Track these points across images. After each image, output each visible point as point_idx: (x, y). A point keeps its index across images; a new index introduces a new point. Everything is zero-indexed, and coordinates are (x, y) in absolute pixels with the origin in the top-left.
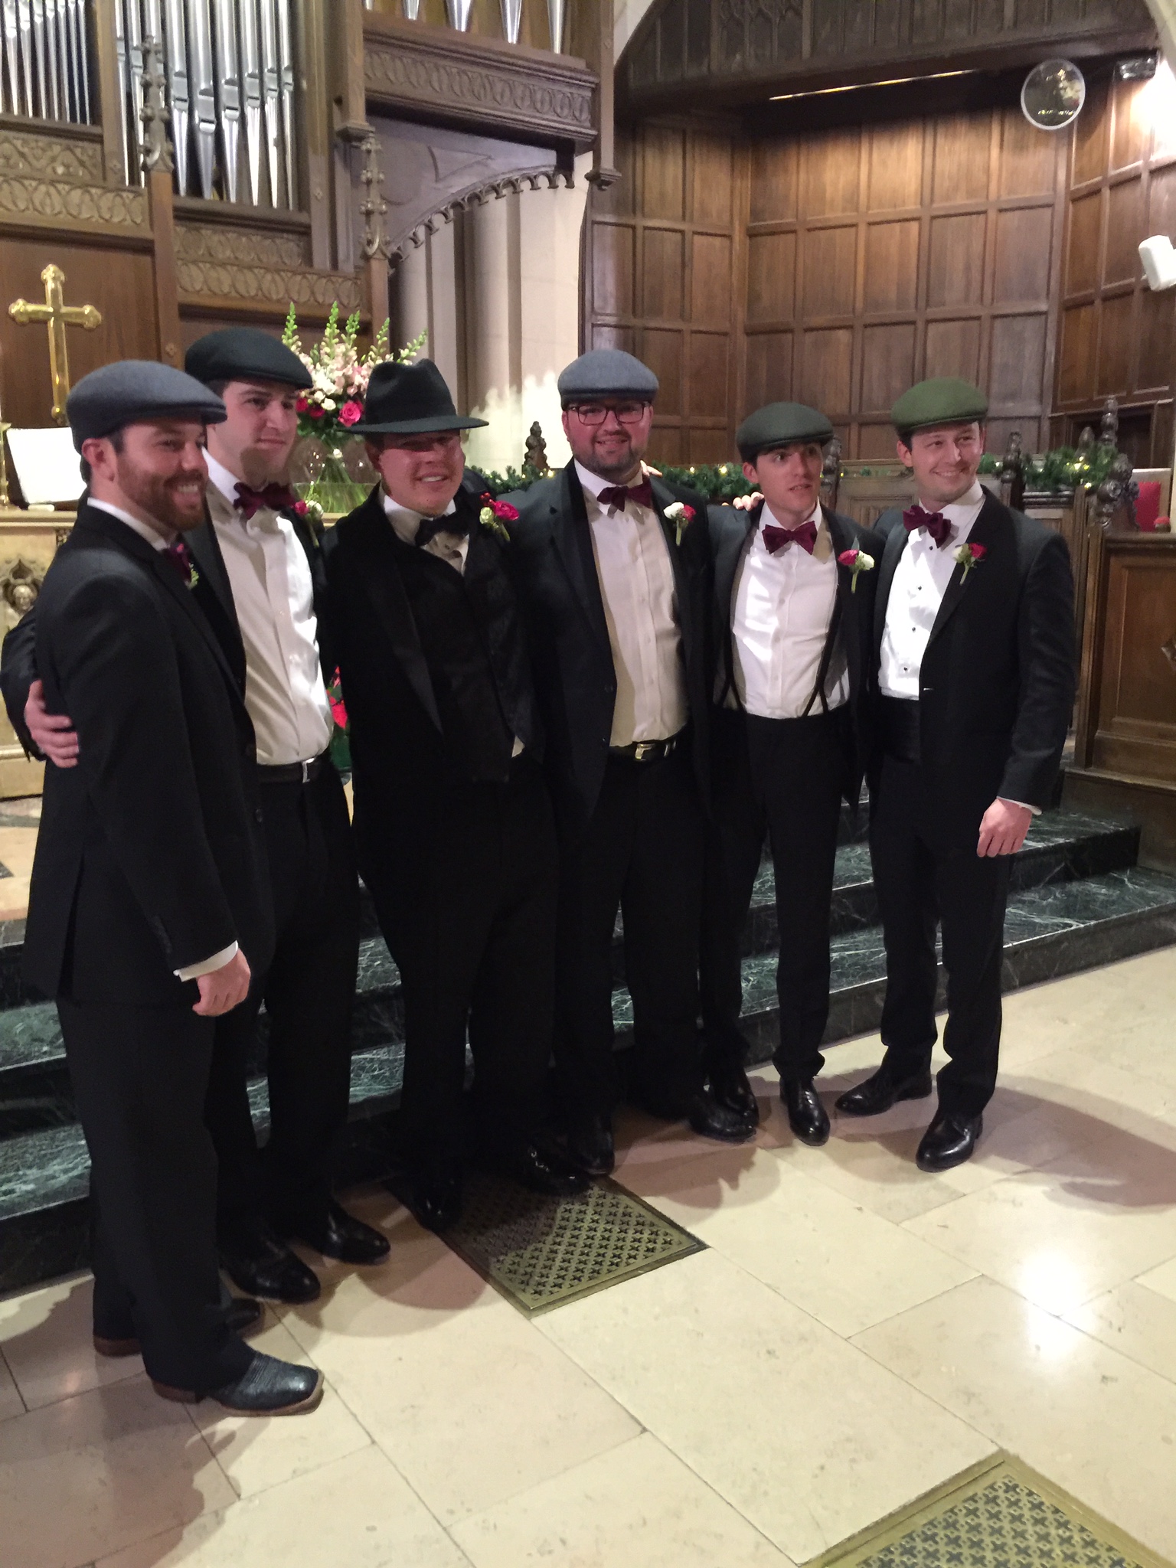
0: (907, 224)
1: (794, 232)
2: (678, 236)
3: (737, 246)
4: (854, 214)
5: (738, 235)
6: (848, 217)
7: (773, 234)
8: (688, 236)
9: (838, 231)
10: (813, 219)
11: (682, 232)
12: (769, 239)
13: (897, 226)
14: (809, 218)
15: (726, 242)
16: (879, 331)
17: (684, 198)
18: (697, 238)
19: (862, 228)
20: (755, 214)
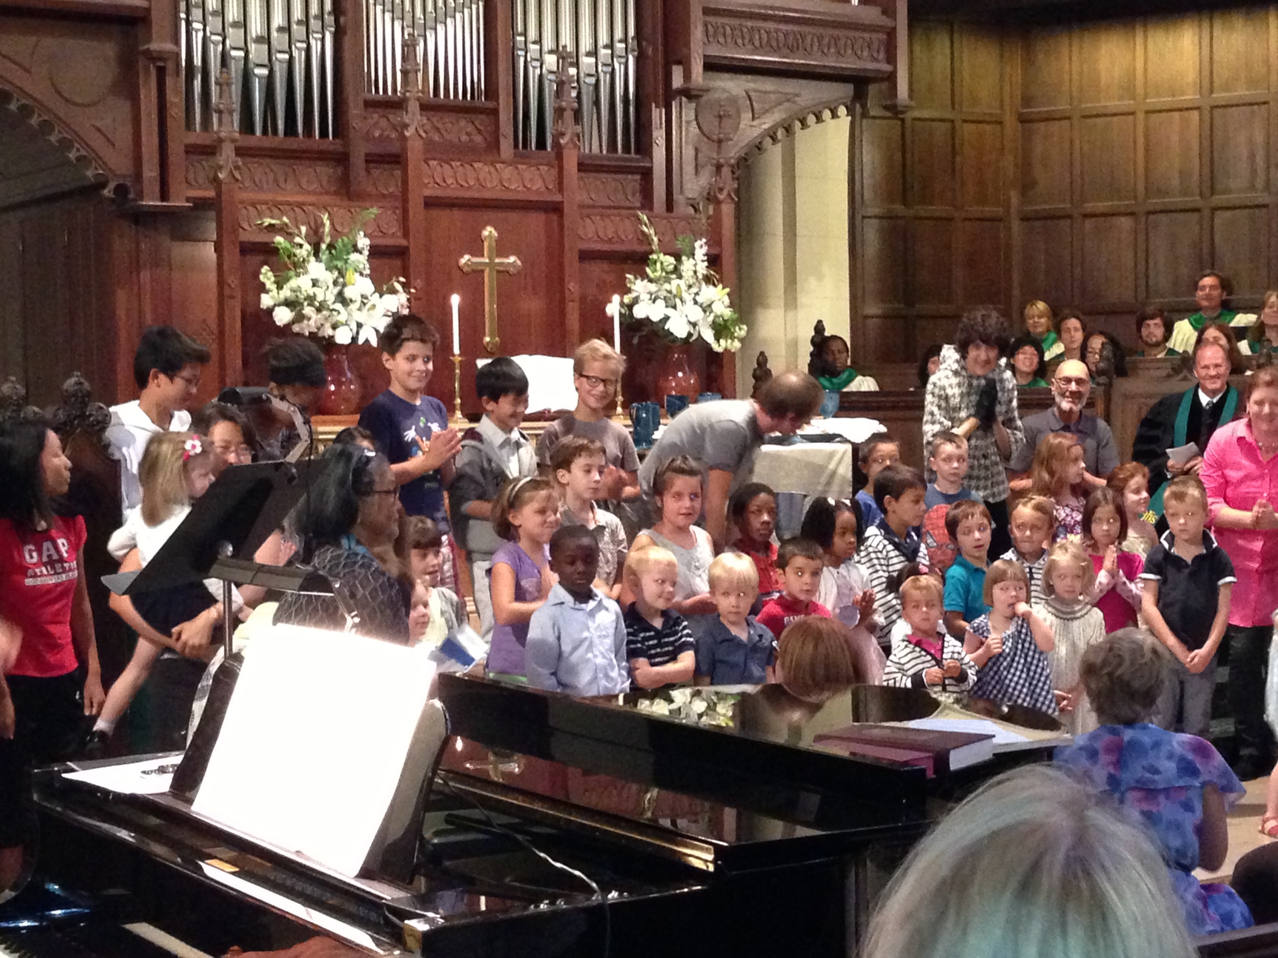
0: (1186, 114)
1: (1069, 118)
2: (948, 125)
3: (1009, 131)
4: (1131, 102)
5: (1010, 120)
6: (1127, 104)
7: (1047, 119)
8: (958, 124)
9: (1115, 119)
10: (1088, 106)
11: (952, 121)
12: (1042, 125)
13: (1177, 115)
14: (1083, 106)
15: (998, 127)
16: (1164, 218)
17: (953, 91)
18: (966, 126)
19: (1141, 116)
20: (1027, 100)
